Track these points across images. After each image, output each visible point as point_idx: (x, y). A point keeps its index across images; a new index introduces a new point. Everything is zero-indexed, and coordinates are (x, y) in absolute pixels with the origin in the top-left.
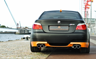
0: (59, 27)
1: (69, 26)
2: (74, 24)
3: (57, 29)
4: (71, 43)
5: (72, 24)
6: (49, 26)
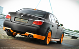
1: (28, 20)
4: (27, 33)
6: (15, 18)
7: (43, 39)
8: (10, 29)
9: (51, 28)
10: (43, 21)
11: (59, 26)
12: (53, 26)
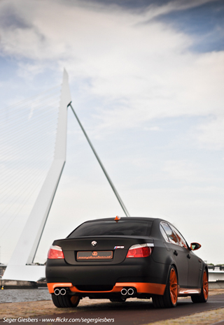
0: (95, 252)
1: (114, 251)
2: (123, 247)
3: (91, 257)
4: (117, 284)
5: (119, 247)
6: (76, 252)
7: (162, 293)
8: (70, 285)
9: (173, 259)
10: (152, 245)
11: (190, 249)
12: (175, 253)
